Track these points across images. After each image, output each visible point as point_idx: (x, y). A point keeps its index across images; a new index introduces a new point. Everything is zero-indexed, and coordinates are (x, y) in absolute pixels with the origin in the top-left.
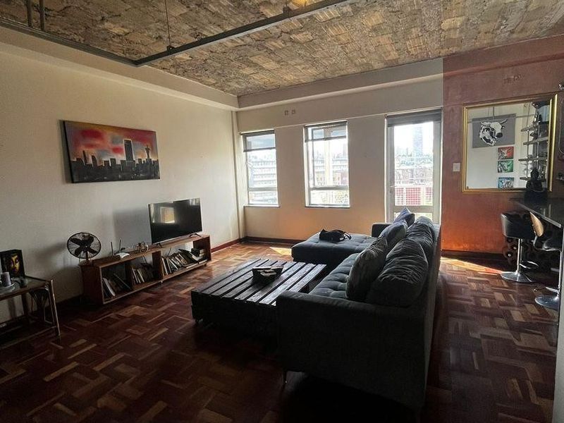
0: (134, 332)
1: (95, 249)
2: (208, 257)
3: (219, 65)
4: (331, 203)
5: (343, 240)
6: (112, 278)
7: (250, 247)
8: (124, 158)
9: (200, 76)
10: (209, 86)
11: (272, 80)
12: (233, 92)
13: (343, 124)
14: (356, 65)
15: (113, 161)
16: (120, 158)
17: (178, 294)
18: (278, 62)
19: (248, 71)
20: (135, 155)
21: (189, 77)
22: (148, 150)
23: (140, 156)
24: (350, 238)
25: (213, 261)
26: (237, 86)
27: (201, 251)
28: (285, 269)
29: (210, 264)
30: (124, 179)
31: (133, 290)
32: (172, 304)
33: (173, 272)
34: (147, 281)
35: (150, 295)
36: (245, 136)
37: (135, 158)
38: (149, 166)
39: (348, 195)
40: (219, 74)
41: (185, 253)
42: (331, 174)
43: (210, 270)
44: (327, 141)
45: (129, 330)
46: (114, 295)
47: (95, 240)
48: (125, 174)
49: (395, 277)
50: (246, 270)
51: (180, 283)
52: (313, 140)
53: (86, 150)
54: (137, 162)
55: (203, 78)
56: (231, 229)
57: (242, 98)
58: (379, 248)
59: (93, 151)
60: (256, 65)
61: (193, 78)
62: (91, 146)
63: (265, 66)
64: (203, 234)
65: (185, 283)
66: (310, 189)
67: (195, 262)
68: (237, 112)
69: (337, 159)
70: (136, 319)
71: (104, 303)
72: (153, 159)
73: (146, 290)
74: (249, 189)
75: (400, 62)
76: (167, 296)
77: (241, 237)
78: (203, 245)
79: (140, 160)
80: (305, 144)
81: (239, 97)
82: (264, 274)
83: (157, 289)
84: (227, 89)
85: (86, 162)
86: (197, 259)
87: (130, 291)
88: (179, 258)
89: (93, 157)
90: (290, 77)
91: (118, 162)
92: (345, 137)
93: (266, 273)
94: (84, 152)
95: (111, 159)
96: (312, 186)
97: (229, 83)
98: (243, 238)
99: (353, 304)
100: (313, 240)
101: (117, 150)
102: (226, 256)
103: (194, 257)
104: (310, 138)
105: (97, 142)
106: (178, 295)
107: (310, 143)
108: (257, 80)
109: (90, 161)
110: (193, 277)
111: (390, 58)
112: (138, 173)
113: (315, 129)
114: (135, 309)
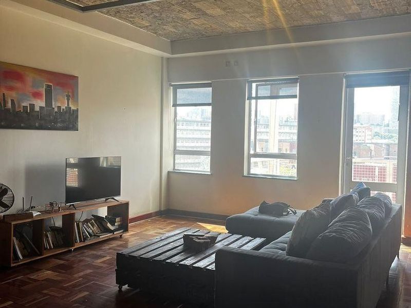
0: (52, 293)
1: (7, 203)
2: (124, 227)
3: (158, 8)
4: (274, 174)
5: (286, 215)
6: (21, 238)
7: (173, 221)
8: (43, 104)
9: (133, 18)
10: (141, 28)
11: (214, 26)
12: (166, 36)
13: (294, 81)
14: (312, 16)
15: (32, 106)
16: (40, 103)
17: (93, 262)
18: (224, 9)
19: (188, 15)
20: (55, 102)
21: (120, 18)
22: (68, 97)
23: (60, 103)
24: (295, 213)
25: (130, 233)
26: (173, 30)
27: (118, 219)
28: (219, 239)
29: (126, 235)
30: (41, 128)
31: (41, 255)
32: (89, 271)
33: (85, 239)
34: (56, 246)
35: (62, 262)
36: (176, 88)
37: (55, 105)
38: (67, 115)
39: (296, 167)
40: (155, 17)
41: (98, 219)
42: (277, 142)
43: (127, 241)
44: (274, 101)
45: (45, 292)
46: (21, 258)
47: (9, 193)
48: (43, 122)
49: (334, 234)
50: (175, 238)
51: (95, 252)
52: (257, 98)
53: (6, 92)
54: (56, 110)
55: (136, 20)
56: (151, 198)
57: (176, 44)
58: (322, 211)
59: (13, 94)
60: (199, 10)
61: (125, 19)
62: (11, 89)
63: (209, 12)
64: (121, 199)
65: (100, 253)
66: (250, 156)
67: (109, 231)
68: (168, 59)
69: (285, 123)
70: (50, 282)
71: (12, 265)
72: (73, 108)
73: (55, 256)
74: (176, 152)
75: (363, 17)
76: (82, 264)
77: (162, 209)
78: (120, 212)
79: (59, 108)
80: (247, 102)
81: (172, 42)
82: (197, 240)
83: (68, 257)
84: (160, 32)
85: (5, 106)
86: (112, 228)
87: (39, 256)
88: (93, 225)
89: (12, 101)
90: (235, 25)
91: (37, 109)
92: (295, 97)
93: (199, 239)
94: (4, 94)
95: (30, 104)
96: (252, 152)
97: (164, 27)
98: (164, 211)
99: (291, 258)
100: (252, 212)
101: (37, 95)
102: (145, 229)
103: (109, 225)
104: (254, 95)
105: (18, 85)
106: (94, 264)
107: (253, 102)
108: (197, 25)
109: (9, 105)
110: (108, 247)
111: (350, 12)
112: (56, 123)
113: (260, 85)
114: (47, 274)
